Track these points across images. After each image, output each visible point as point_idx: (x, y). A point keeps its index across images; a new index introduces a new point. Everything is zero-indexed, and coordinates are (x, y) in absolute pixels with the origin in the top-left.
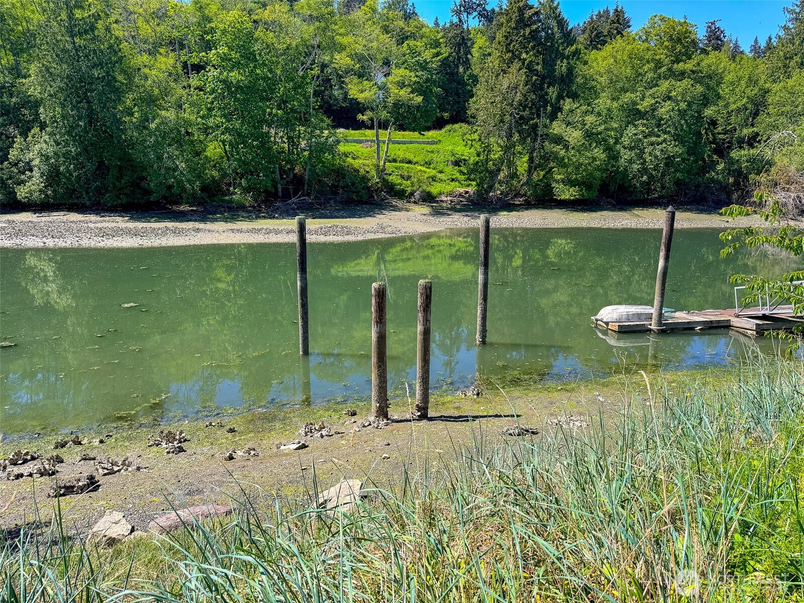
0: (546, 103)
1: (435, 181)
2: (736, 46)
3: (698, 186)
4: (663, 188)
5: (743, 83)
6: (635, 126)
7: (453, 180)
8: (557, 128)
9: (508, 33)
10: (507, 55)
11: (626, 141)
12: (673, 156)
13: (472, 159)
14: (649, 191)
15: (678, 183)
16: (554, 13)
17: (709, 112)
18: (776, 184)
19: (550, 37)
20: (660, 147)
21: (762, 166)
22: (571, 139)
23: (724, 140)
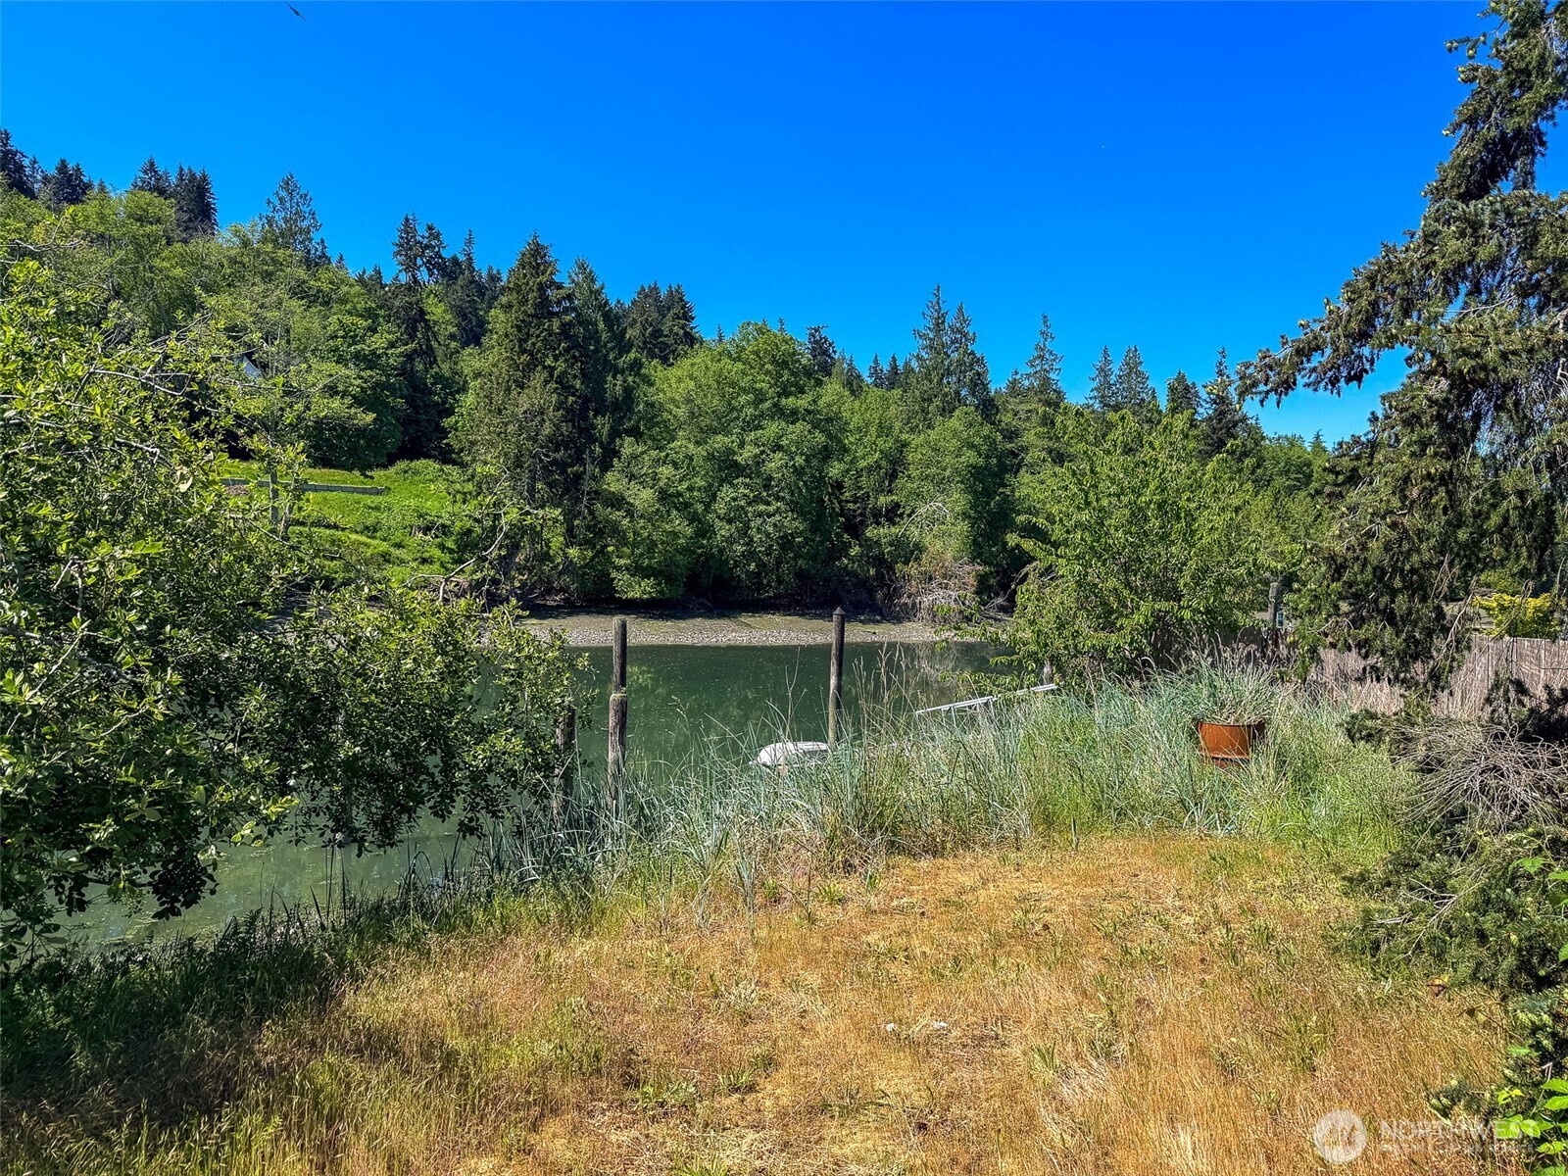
0: (593, 440)
1: (388, 561)
2: (851, 368)
3: (827, 581)
4: (780, 581)
5: (873, 430)
6: (733, 486)
7: (424, 561)
8: (613, 482)
9: (523, 321)
10: (523, 358)
11: (720, 507)
12: (791, 534)
13: (458, 524)
14: (760, 587)
15: (800, 575)
16: (596, 299)
17: (835, 470)
18: (931, 579)
19: (594, 336)
20: (772, 520)
21: (910, 552)
22: (637, 502)
23: (855, 511)
